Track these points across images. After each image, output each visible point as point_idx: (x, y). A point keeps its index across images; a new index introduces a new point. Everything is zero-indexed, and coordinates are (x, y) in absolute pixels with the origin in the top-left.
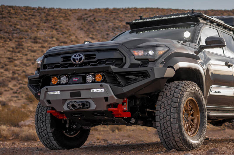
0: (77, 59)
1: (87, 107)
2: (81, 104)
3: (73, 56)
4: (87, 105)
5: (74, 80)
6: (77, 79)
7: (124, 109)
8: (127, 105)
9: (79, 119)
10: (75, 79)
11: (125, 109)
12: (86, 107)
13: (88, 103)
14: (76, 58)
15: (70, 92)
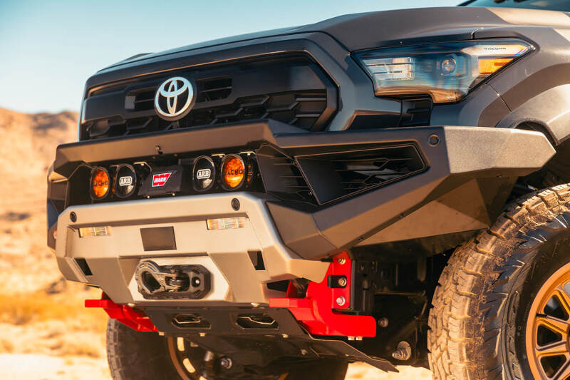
0: (172, 99)
1: (197, 289)
2: (177, 278)
3: (161, 90)
4: (197, 282)
5: (156, 180)
6: (167, 176)
7: (338, 300)
8: (348, 288)
9: (202, 335)
10: (161, 177)
11: (341, 301)
12: (192, 289)
13: (201, 276)
14: (168, 95)
15: (142, 230)
